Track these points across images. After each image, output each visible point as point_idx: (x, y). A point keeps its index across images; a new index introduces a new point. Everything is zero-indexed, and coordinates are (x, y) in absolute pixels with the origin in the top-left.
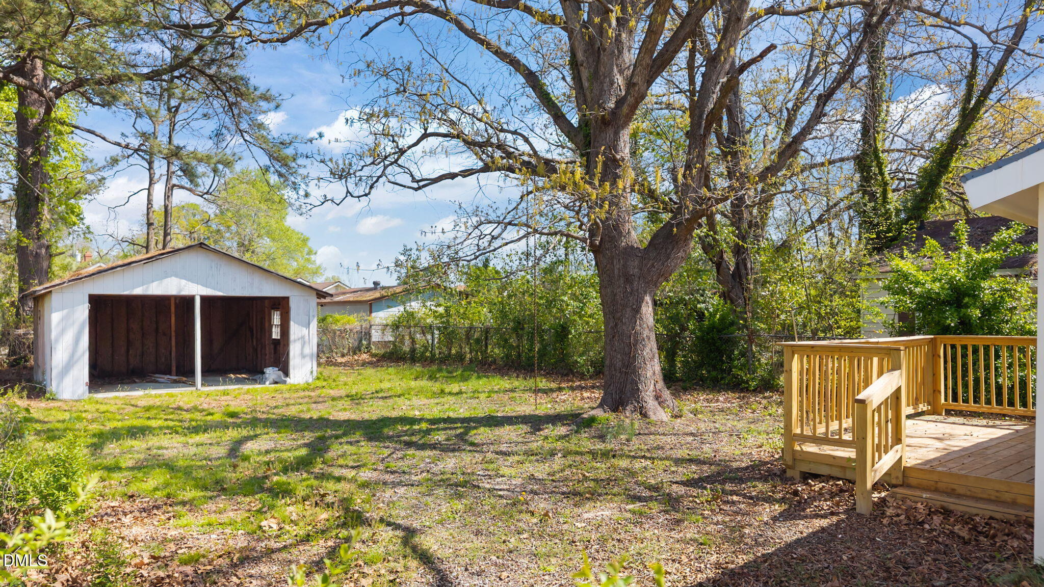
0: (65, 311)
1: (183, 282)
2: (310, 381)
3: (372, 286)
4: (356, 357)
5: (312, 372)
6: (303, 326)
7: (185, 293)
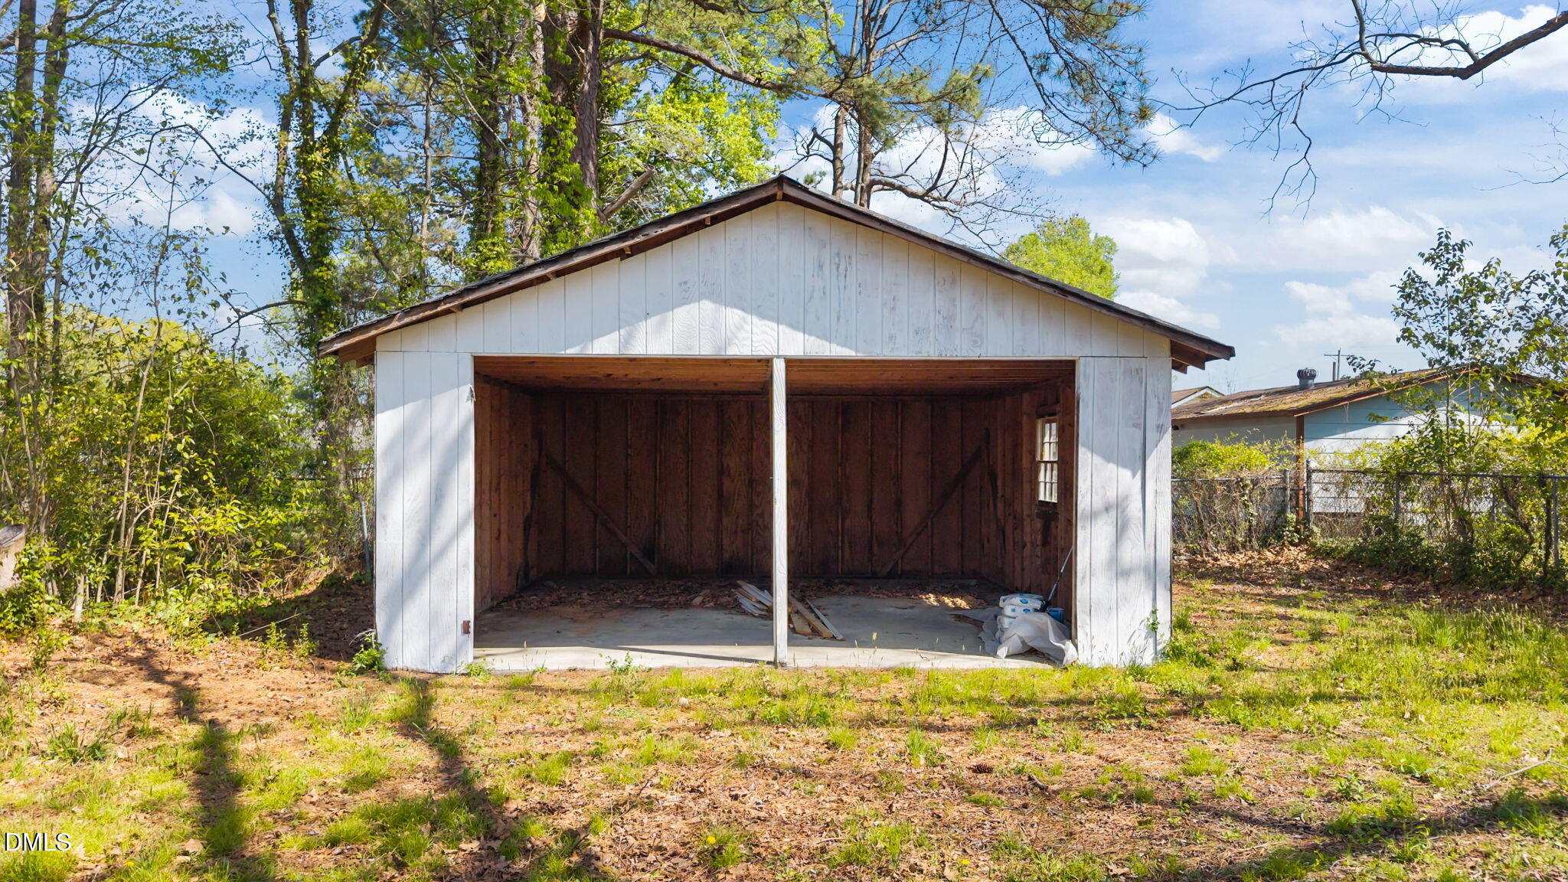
0: (410, 407)
1: (733, 315)
2: (1147, 659)
3: (1296, 382)
4: (1270, 556)
5: (1153, 628)
6: (1121, 463)
7: (740, 349)
